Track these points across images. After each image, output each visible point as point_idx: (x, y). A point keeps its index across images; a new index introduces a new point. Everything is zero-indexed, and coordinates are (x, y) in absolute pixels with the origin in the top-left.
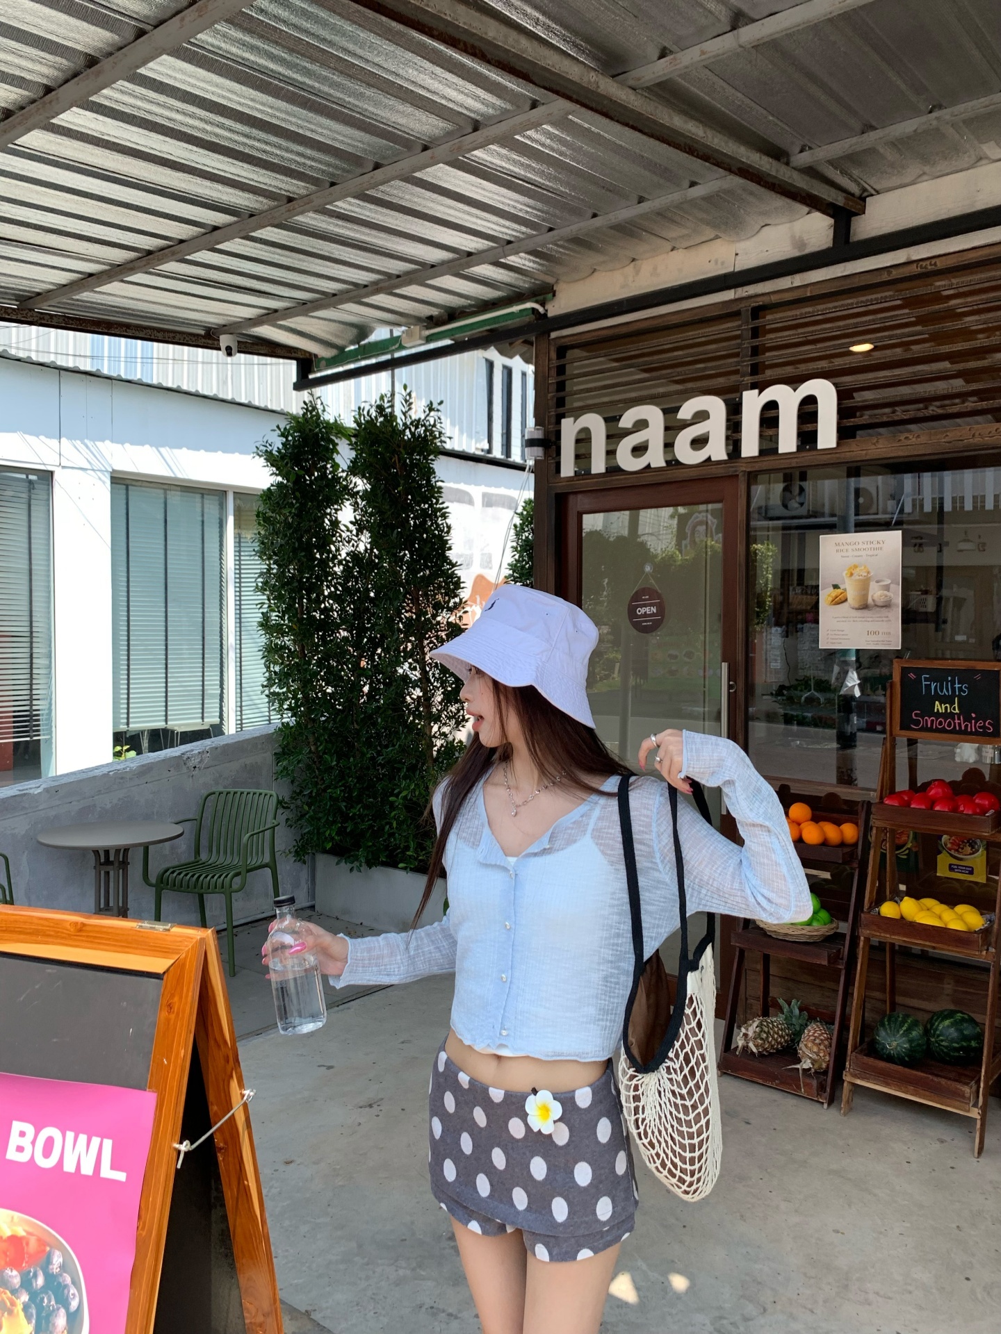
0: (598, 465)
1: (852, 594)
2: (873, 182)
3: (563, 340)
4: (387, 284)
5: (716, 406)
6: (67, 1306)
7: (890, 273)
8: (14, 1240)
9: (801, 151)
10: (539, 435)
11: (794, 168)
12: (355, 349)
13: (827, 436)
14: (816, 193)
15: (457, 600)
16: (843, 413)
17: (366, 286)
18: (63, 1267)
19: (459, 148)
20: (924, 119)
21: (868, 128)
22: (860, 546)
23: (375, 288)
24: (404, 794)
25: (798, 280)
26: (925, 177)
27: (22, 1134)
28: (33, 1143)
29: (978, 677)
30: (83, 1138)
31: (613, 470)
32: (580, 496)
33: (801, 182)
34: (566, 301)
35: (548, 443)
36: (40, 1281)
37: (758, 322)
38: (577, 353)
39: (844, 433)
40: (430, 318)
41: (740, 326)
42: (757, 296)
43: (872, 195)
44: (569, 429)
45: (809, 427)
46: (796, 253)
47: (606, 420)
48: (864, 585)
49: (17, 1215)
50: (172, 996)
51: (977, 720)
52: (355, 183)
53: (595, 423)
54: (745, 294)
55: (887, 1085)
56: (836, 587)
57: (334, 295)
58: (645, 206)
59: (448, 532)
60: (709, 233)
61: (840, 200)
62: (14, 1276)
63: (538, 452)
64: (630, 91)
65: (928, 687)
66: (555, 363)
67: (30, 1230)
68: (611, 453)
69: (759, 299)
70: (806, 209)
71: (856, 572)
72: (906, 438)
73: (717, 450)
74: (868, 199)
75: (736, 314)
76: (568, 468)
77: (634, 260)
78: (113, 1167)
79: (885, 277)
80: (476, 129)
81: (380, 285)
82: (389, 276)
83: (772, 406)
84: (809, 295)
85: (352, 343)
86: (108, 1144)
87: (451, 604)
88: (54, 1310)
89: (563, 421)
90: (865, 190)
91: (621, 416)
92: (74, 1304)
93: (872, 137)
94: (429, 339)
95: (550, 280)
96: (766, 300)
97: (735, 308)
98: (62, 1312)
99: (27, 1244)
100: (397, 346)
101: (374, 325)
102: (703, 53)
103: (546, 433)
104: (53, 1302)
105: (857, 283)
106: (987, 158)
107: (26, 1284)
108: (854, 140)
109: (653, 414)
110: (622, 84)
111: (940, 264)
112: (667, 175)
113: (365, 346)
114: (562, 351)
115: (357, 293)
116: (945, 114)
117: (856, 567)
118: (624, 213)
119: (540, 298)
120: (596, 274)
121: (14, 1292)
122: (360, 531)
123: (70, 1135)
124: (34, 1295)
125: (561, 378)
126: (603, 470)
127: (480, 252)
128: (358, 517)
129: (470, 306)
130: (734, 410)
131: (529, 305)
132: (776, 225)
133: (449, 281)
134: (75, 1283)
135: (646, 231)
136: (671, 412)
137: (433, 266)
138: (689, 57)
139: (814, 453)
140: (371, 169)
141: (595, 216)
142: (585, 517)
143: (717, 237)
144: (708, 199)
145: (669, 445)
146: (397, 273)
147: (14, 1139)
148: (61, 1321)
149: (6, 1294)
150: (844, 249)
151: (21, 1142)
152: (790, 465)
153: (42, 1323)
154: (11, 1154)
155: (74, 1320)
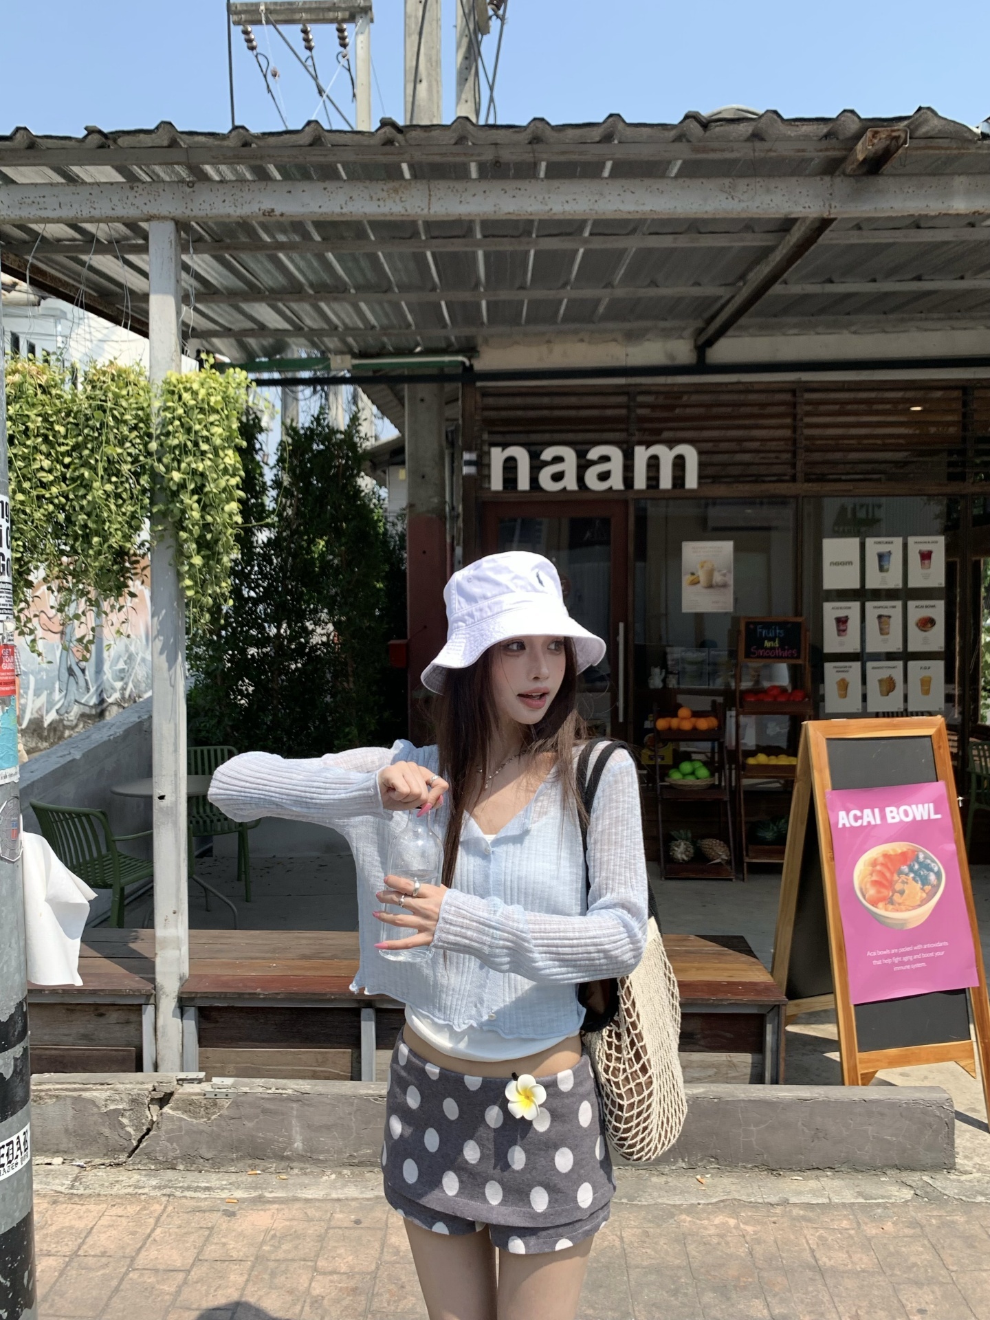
0: (523, 483)
1: (703, 579)
3: (485, 390)
5: (616, 453)
6: (931, 870)
7: (726, 386)
8: (904, 854)
10: (474, 457)
12: (267, 362)
13: (691, 481)
16: (701, 465)
18: (925, 858)
22: (708, 550)
25: (671, 380)
27: (892, 812)
28: (898, 813)
30: (920, 806)
31: (537, 489)
34: (488, 360)
35: (480, 464)
36: (916, 867)
39: (702, 480)
42: (641, 384)
44: (498, 455)
45: (678, 474)
46: (669, 363)
47: (530, 453)
48: (710, 574)
50: (939, 743)
51: (788, 650)
53: (521, 454)
54: (630, 382)
56: (693, 574)
62: (905, 869)
63: (472, 469)
65: (761, 633)
67: (908, 847)
68: (534, 477)
69: (643, 387)
71: (705, 565)
73: (616, 482)
75: (624, 394)
76: (497, 484)
83: (655, 458)
84: (676, 390)
86: (931, 805)
88: (927, 875)
89: (493, 450)
91: (542, 451)
92: (936, 869)
95: (476, 341)
96: (648, 388)
97: (627, 390)
98: (932, 874)
99: (908, 854)
103: (478, 457)
104: (926, 872)
107: (911, 870)
109: (569, 454)
117: (705, 562)
119: (469, 354)
121: (907, 875)
123: (914, 807)
124: (915, 872)
126: (528, 489)
131: (460, 358)
132: (655, 341)
134: (933, 861)
136: (581, 453)
139: (683, 490)
143: (613, 340)
145: (580, 477)
147: (889, 816)
148: (932, 877)
149: (903, 877)
150: (701, 366)
151: (892, 815)
152: (666, 496)
153: (925, 881)
154: (890, 820)
155: (938, 875)
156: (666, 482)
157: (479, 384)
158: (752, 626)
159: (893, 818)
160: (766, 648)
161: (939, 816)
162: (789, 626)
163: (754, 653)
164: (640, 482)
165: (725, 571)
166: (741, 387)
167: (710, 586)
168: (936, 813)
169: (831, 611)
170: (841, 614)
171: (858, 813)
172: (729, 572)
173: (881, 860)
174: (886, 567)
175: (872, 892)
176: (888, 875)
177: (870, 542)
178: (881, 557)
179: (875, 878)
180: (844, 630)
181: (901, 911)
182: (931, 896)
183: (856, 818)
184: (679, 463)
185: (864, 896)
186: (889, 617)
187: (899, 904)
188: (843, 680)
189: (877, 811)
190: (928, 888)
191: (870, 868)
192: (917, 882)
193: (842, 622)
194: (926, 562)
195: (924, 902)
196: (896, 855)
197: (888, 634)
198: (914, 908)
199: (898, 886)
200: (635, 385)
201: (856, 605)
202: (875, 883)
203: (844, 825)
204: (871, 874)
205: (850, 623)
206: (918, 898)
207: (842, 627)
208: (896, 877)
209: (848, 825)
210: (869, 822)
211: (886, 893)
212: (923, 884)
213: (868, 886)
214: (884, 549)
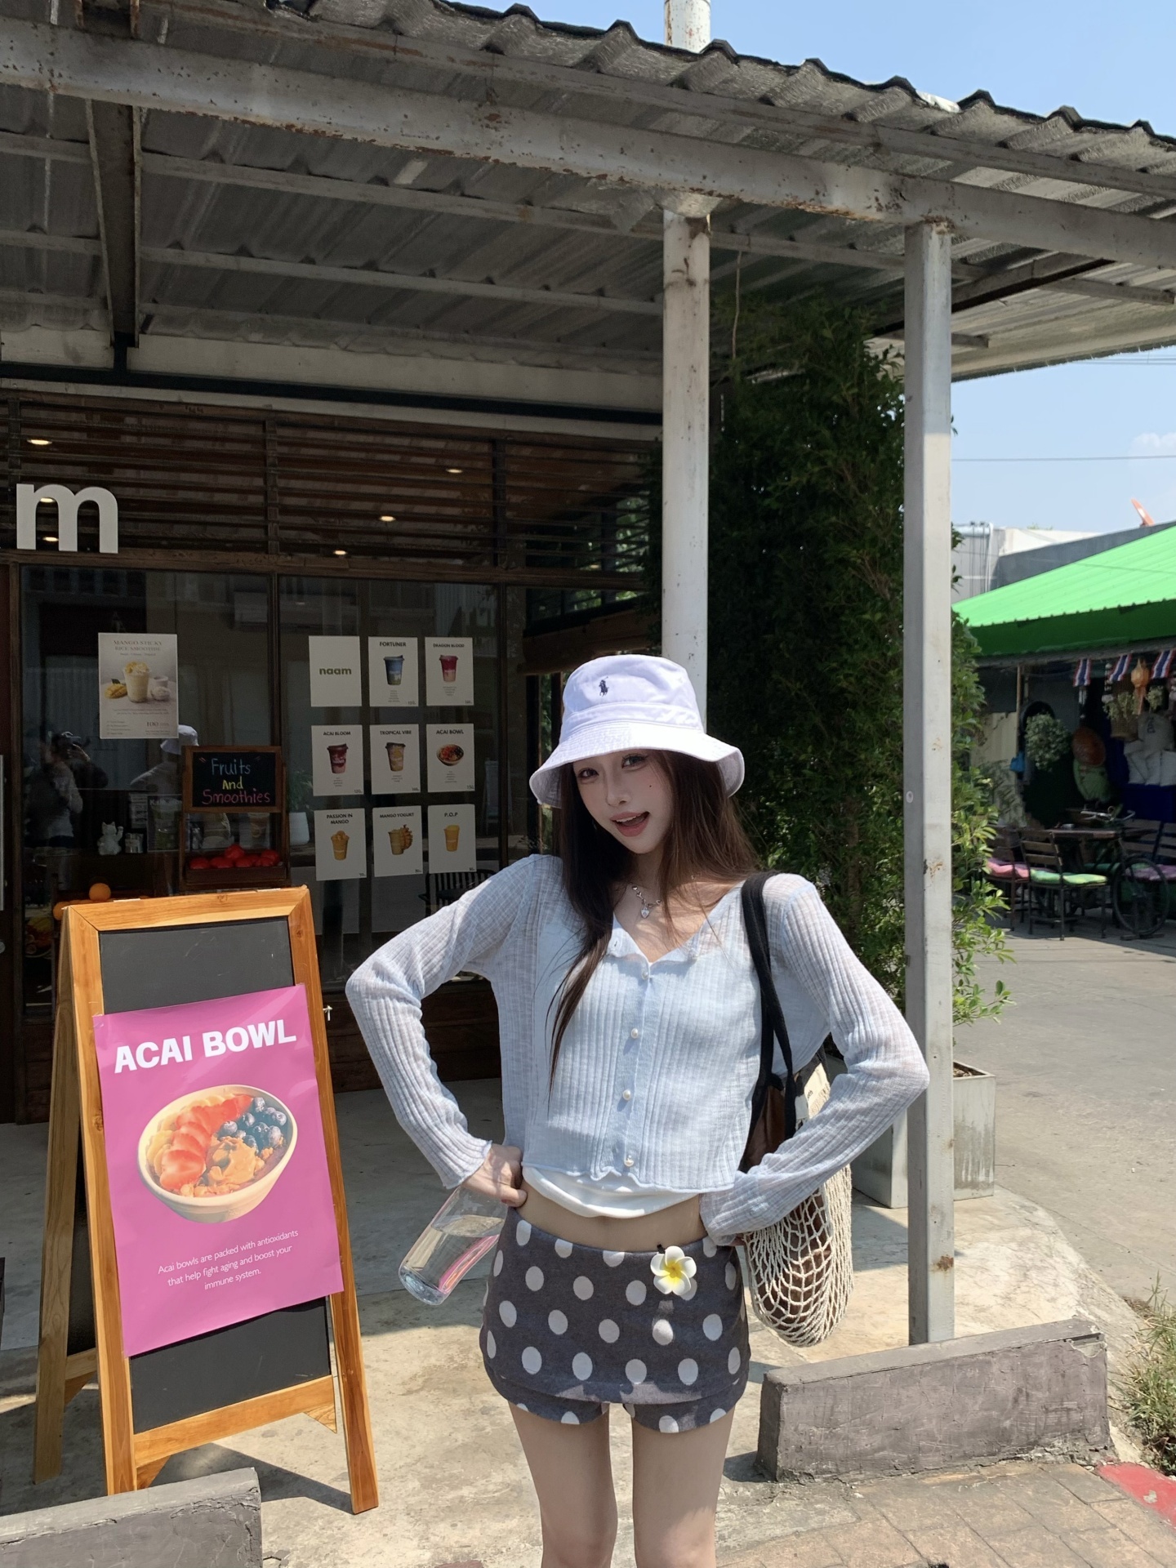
1: (131, 689)
6: (277, 1123)
7: (162, 407)
8: (229, 1103)
13: (109, 542)
16: (124, 523)
18: (267, 1105)
22: (139, 646)
25: (74, 388)
26: (192, 335)
27: (213, 1039)
28: (224, 1041)
30: (262, 1026)
36: (252, 1120)
41: (7, 416)
42: (26, 391)
43: (145, 333)
48: (143, 681)
49: (226, 1087)
50: (299, 926)
51: (257, 794)
54: (13, 387)
56: (115, 681)
62: (232, 1126)
65: (217, 769)
67: (237, 1093)
69: (28, 395)
71: (136, 669)
74: (141, 337)
78: (286, 1035)
79: (157, 409)
86: (281, 1023)
88: (268, 1131)
92: (283, 1120)
96: (39, 398)
98: (275, 1129)
99: (237, 1102)
104: (266, 1127)
105: (129, 406)
107: (242, 1125)
111: (207, 412)
116: (269, 317)
117: (135, 664)
121: (234, 1135)
123: (251, 1028)
124: (249, 1131)
132: (47, 328)
134: (279, 1109)
147: (208, 1045)
148: (276, 1133)
149: (228, 1140)
150: (120, 373)
151: (214, 1044)
152: (69, 562)
153: (263, 1142)
154: (209, 1053)
155: (286, 1129)
158: (203, 760)
159: (215, 1048)
160: (226, 791)
161: (293, 1039)
162: (258, 758)
163: (207, 799)
165: (165, 679)
166: (184, 410)
167: (143, 700)
169: (322, 737)
170: (337, 741)
171: (154, 1047)
172: (172, 678)
173: (189, 1116)
174: (396, 678)
175: (171, 1169)
176: (201, 1139)
177: (373, 642)
178: (389, 663)
179: (176, 1147)
180: (341, 765)
181: (222, 1193)
182: (271, 1164)
183: (148, 1055)
184: (89, 515)
185: (156, 1178)
186: (403, 746)
187: (219, 1183)
188: (341, 834)
189: (187, 1040)
190: (267, 1152)
191: (170, 1132)
192: (250, 1145)
193: (337, 754)
194: (450, 672)
195: (258, 1175)
196: (217, 1106)
197: (401, 769)
198: (243, 1186)
199: (218, 1156)
200: (17, 391)
201: (357, 729)
202: (176, 1155)
203: (126, 1068)
204: (171, 1142)
205: (348, 755)
206: (251, 1170)
207: (338, 761)
208: (214, 1141)
209: (133, 1067)
210: (172, 1060)
211: (195, 1167)
212: (261, 1148)
213: (165, 1161)
214: (393, 652)
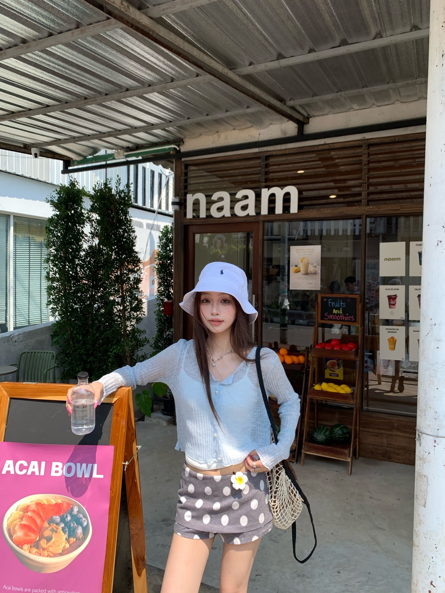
0: (203, 214)
1: (302, 269)
2: (312, 113)
3: (187, 162)
4: (114, 133)
5: (251, 194)
6: (81, 524)
7: (318, 147)
8: (57, 505)
9: (290, 100)
10: (177, 200)
11: (287, 106)
12: (92, 158)
13: (294, 208)
14: (294, 116)
15: (138, 268)
16: (300, 200)
17: (104, 133)
18: (79, 512)
19: (165, 87)
20: (335, 94)
21: (315, 95)
22: (306, 251)
23: (109, 134)
24: (115, 351)
25: (283, 147)
26: (331, 113)
27: (57, 466)
29: (349, 300)
31: (209, 216)
32: (194, 226)
33: (289, 111)
34: (189, 146)
35: (181, 204)
36: (69, 518)
37: (268, 162)
38: (192, 168)
39: (300, 207)
40: (128, 147)
41: (260, 163)
42: (267, 151)
43: (311, 117)
44: (190, 199)
45: (287, 204)
46: (282, 136)
47: (206, 196)
48: (307, 266)
49: (57, 496)
50: (118, 411)
51: (348, 316)
52: (117, 95)
53: (201, 197)
54: (263, 150)
55: (318, 453)
56: (296, 266)
57: (89, 135)
58: (228, 114)
59: (135, 239)
60: (249, 125)
61: (301, 118)
62: (57, 518)
63: (177, 207)
64: (237, 76)
65: (331, 304)
66: (184, 171)
67: (63, 500)
68: (208, 209)
69: (268, 153)
70: (287, 119)
71: (304, 261)
72: (323, 210)
73: (251, 211)
74: (310, 119)
75: (259, 158)
76: (190, 215)
77: (217, 132)
79: (316, 149)
80: (172, 81)
81: (111, 133)
82: (116, 130)
83: (273, 195)
84: (287, 153)
85: (90, 155)
86: (95, 465)
87: (136, 270)
88: (76, 528)
89: (188, 195)
90: (309, 115)
91: (212, 195)
92: (85, 524)
93: (316, 98)
94: (127, 156)
95: (182, 136)
96: (271, 153)
97: (258, 155)
98: (80, 527)
99: (63, 506)
100: (112, 158)
101: (101, 148)
102: (266, 66)
103: (180, 200)
104: (75, 525)
105: (305, 150)
106: (354, 109)
107: (63, 520)
108: (310, 99)
109: (226, 195)
110: (234, 72)
111: (336, 146)
112: (239, 104)
113: (96, 157)
114: (186, 166)
115: (100, 136)
116: (343, 93)
117: (304, 258)
118: (220, 115)
119: (178, 143)
120: (201, 136)
122: (93, 237)
123: (79, 464)
124: (67, 524)
125: (186, 178)
126: (205, 216)
127: (157, 124)
128: (92, 231)
129: (147, 144)
130: (258, 196)
131: (173, 146)
132: (275, 124)
133: (142, 135)
134: (85, 516)
135: (226, 122)
136: (233, 195)
137: (136, 128)
138: (261, 67)
139: (289, 214)
140: (125, 90)
141: (207, 115)
142: (196, 235)
143: (252, 127)
144: (253, 114)
145: (232, 208)
146: (120, 129)
147: (54, 469)
148: (80, 531)
149: (54, 526)
150: (301, 136)
151: (57, 469)
152: (280, 219)
153: (71, 533)
154: (53, 474)
155: (85, 530)
156: (279, 210)
157: (183, 159)
158: (325, 300)
159: (57, 472)
160: (334, 314)
161: (101, 476)
163: (327, 317)
164: (264, 211)
165: (315, 264)
166: (327, 147)
167: (307, 274)
168: (98, 474)
169: (384, 291)
170: (392, 293)
171: (25, 464)
172: (318, 264)
173: (33, 507)
175: (19, 534)
176: (38, 521)
177: (411, 244)
179: (24, 522)
180: (394, 305)
181: (44, 556)
182: (73, 548)
183: (22, 468)
185: (11, 537)
187: (44, 549)
188: (393, 338)
189: (43, 464)
190: (72, 540)
191: (22, 513)
192: (65, 532)
193: (392, 299)
195: (65, 552)
196: (50, 505)
198: (55, 555)
199: (47, 533)
200: (264, 152)
202: (23, 527)
203: (8, 472)
204: (22, 518)
205: (398, 300)
206: (61, 547)
207: (392, 303)
208: (46, 524)
209: (12, 472)
210: (33, 473)
211: (32, 536)
212: (69, 536)
213: (17, 528)
